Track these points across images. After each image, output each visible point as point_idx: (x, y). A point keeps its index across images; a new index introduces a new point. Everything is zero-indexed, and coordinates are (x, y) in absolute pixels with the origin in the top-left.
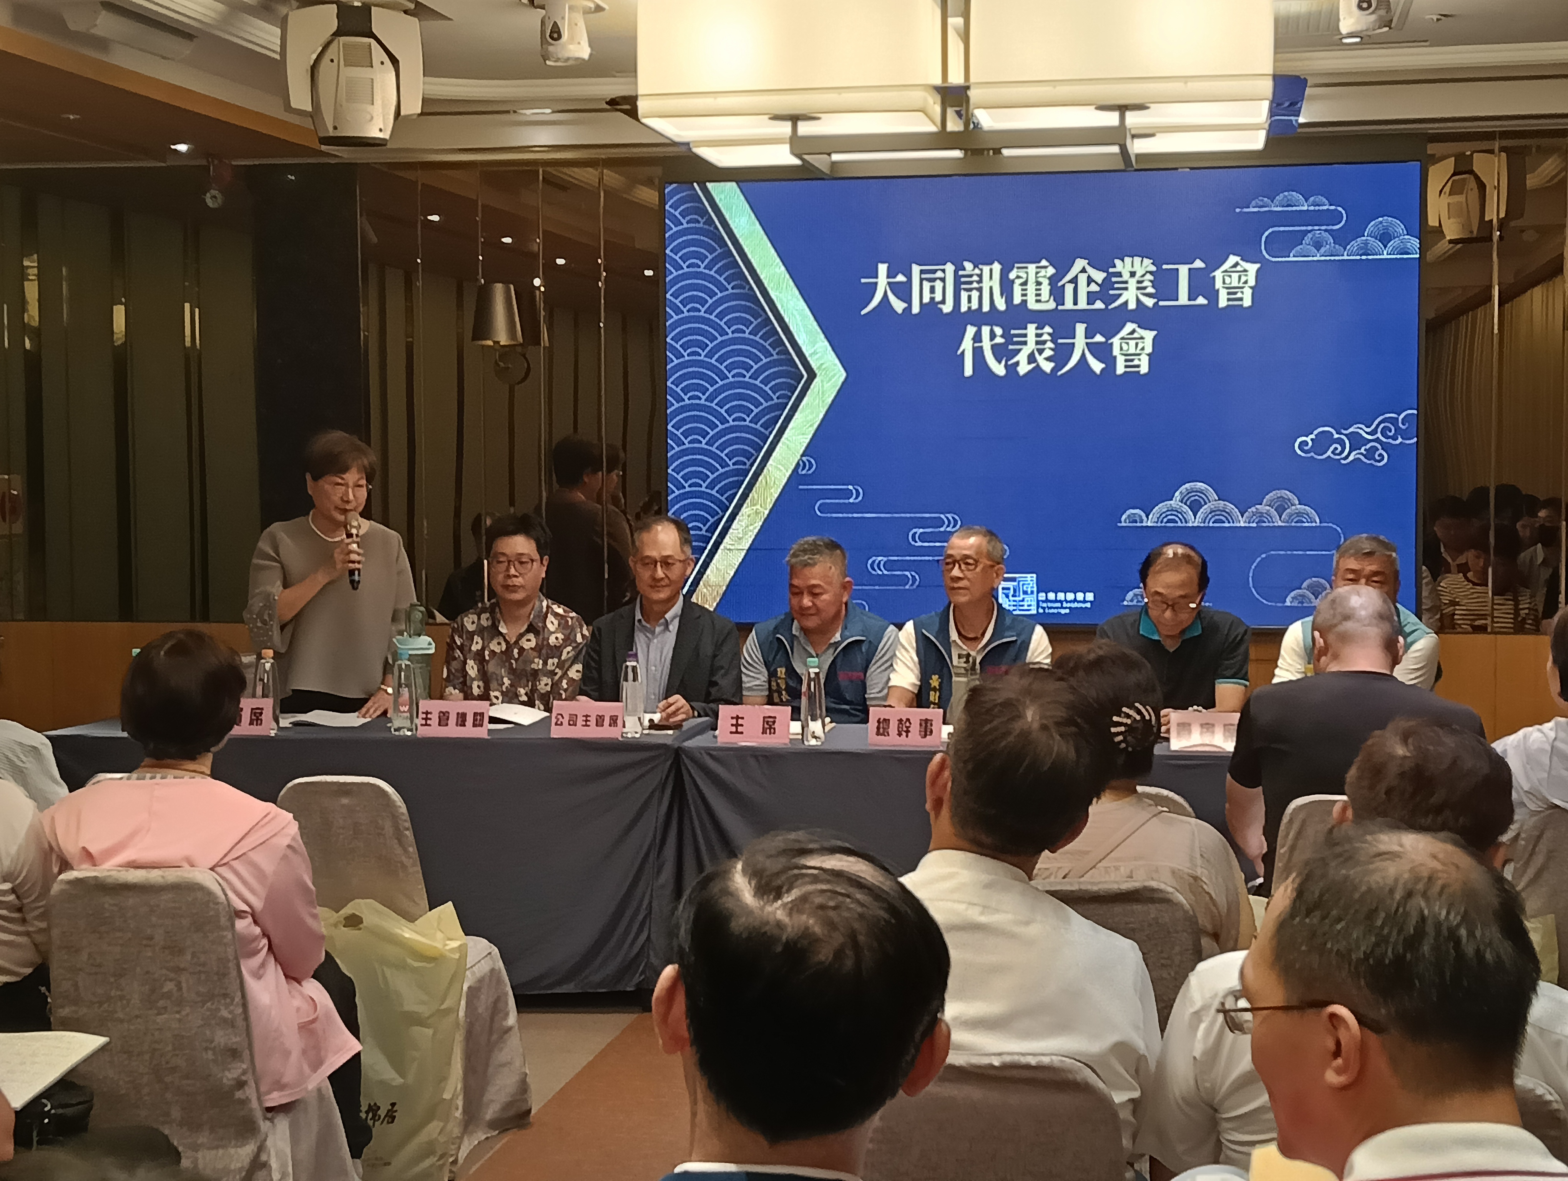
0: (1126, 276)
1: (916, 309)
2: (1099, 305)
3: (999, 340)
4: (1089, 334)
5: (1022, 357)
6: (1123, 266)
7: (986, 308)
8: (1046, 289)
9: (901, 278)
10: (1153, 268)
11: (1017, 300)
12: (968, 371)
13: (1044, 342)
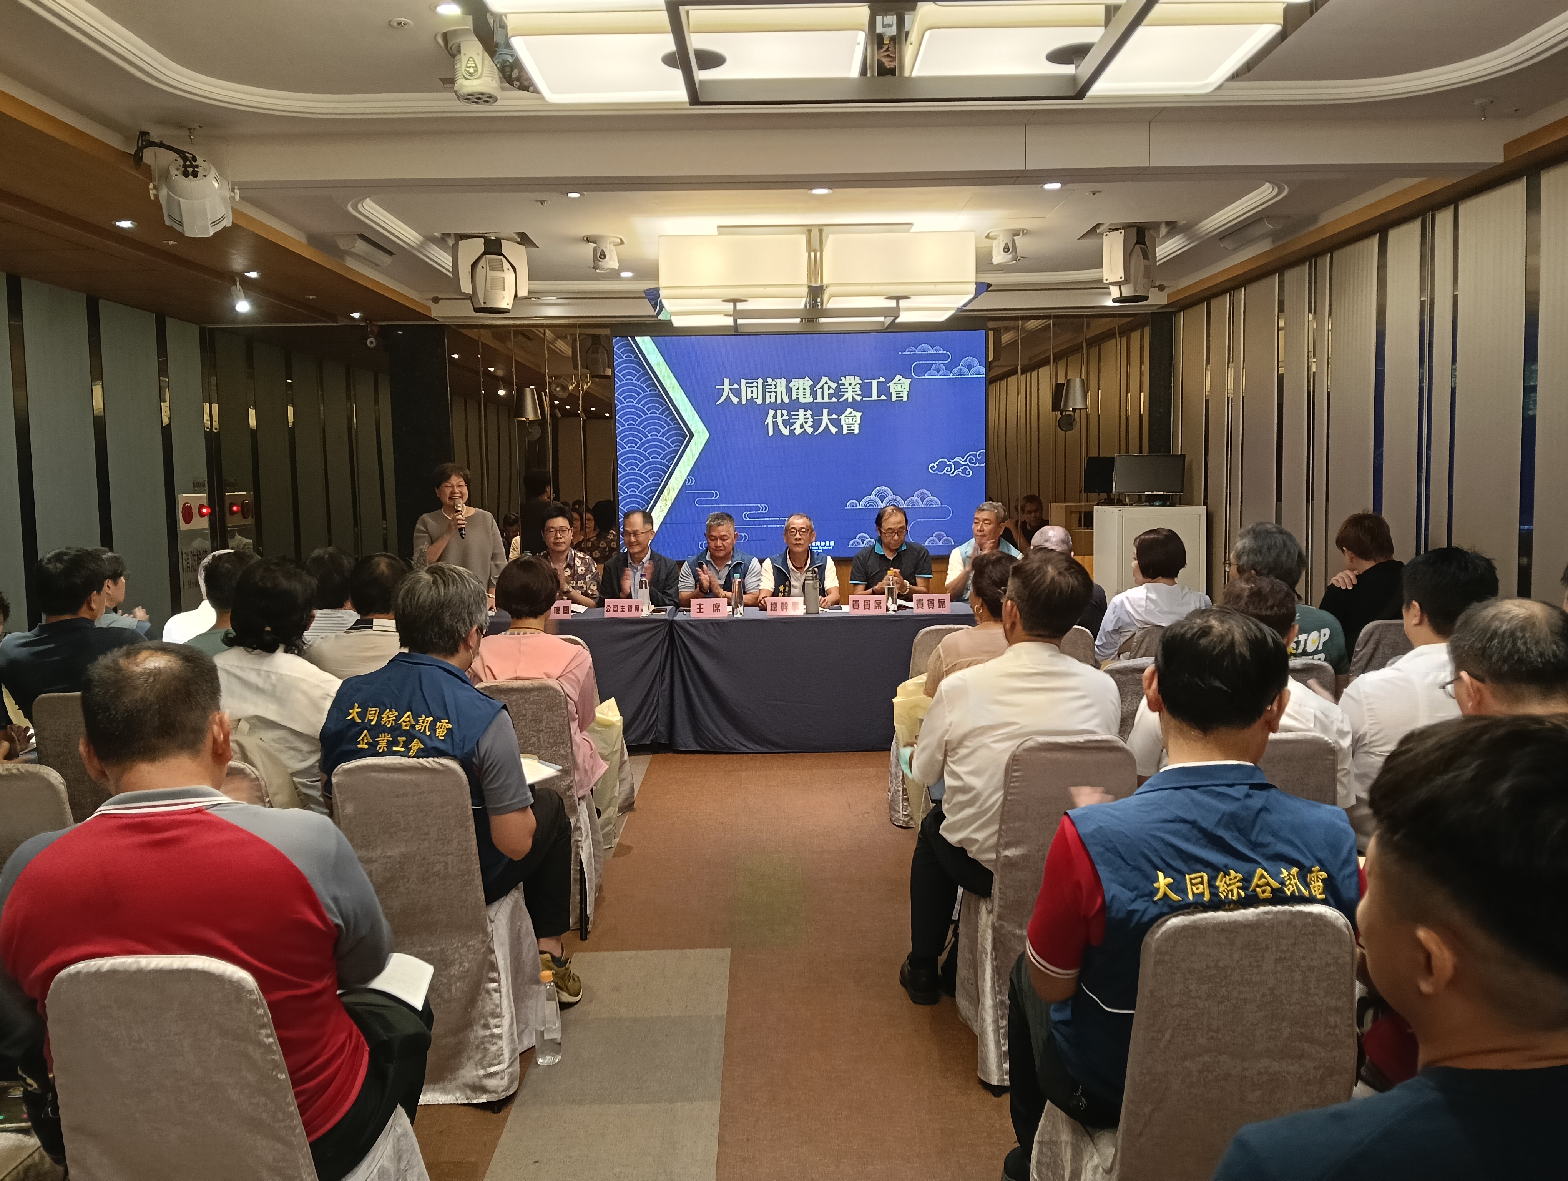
0: (847, 385)
1: (744, 402)
2: (834, 400)
3: (786, 417)
4: (829, 414)
5: (797, 426)
6: (845, 381)
7: (779, 401)
8: (808, 391)
9: (736, 386)
10: (860, 382)
11: (794, 398)
12: (771, 433)
13: (808, 418)
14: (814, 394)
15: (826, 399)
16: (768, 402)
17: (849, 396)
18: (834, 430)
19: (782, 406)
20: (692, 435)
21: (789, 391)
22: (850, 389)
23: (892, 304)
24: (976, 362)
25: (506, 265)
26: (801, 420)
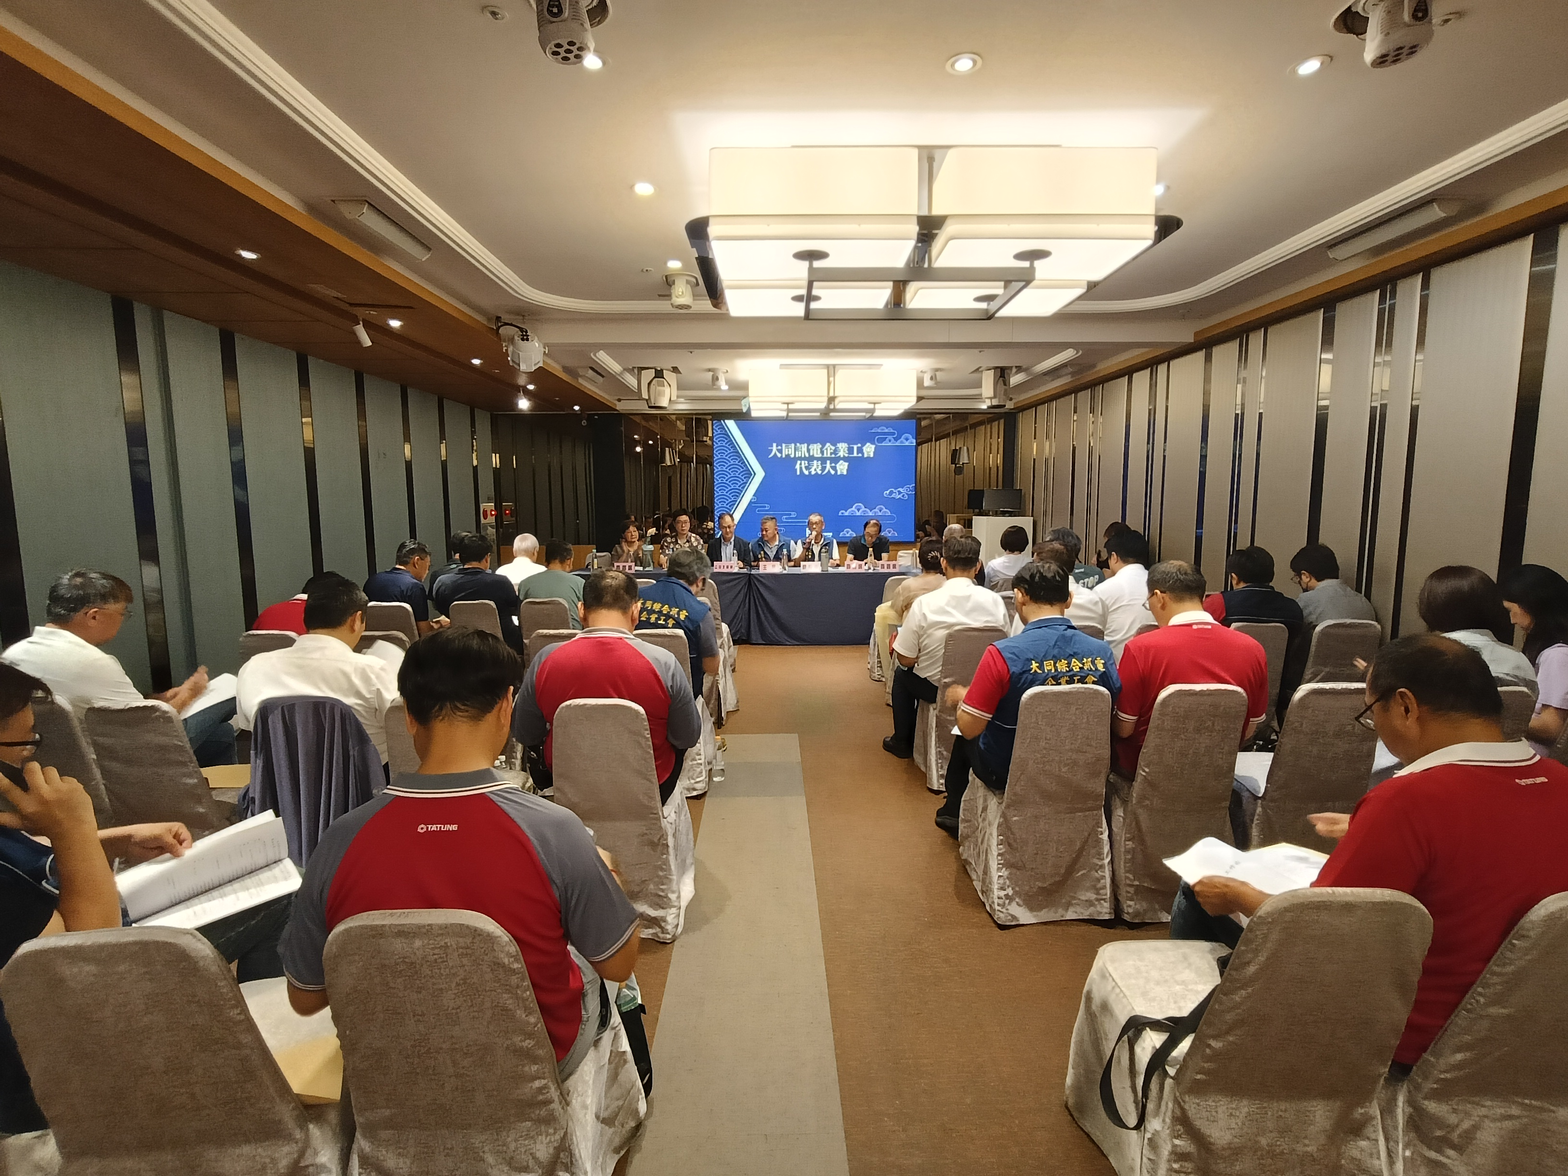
0: (840, 448)
1: (784, 456)
2: (833, 456)
3: (807, 465)
4: (831, 463)
6: (840, 445)
7: (803, 456)
8: (819, 451)
9: (779, 448)
10: (848, 446)
11: (811, 454)
12: (798, 473)
14: (822, 452)
15: (829, 455)
16: (797, 456)
17: (841, 454)
18: (833, 472)
19: (805, 459)
20: (755, 474)
21: (808, 450)
22: (842, 450)
23: (871, 406)
24: (911, 437)
25: (666, 383)
26: (815, 467)
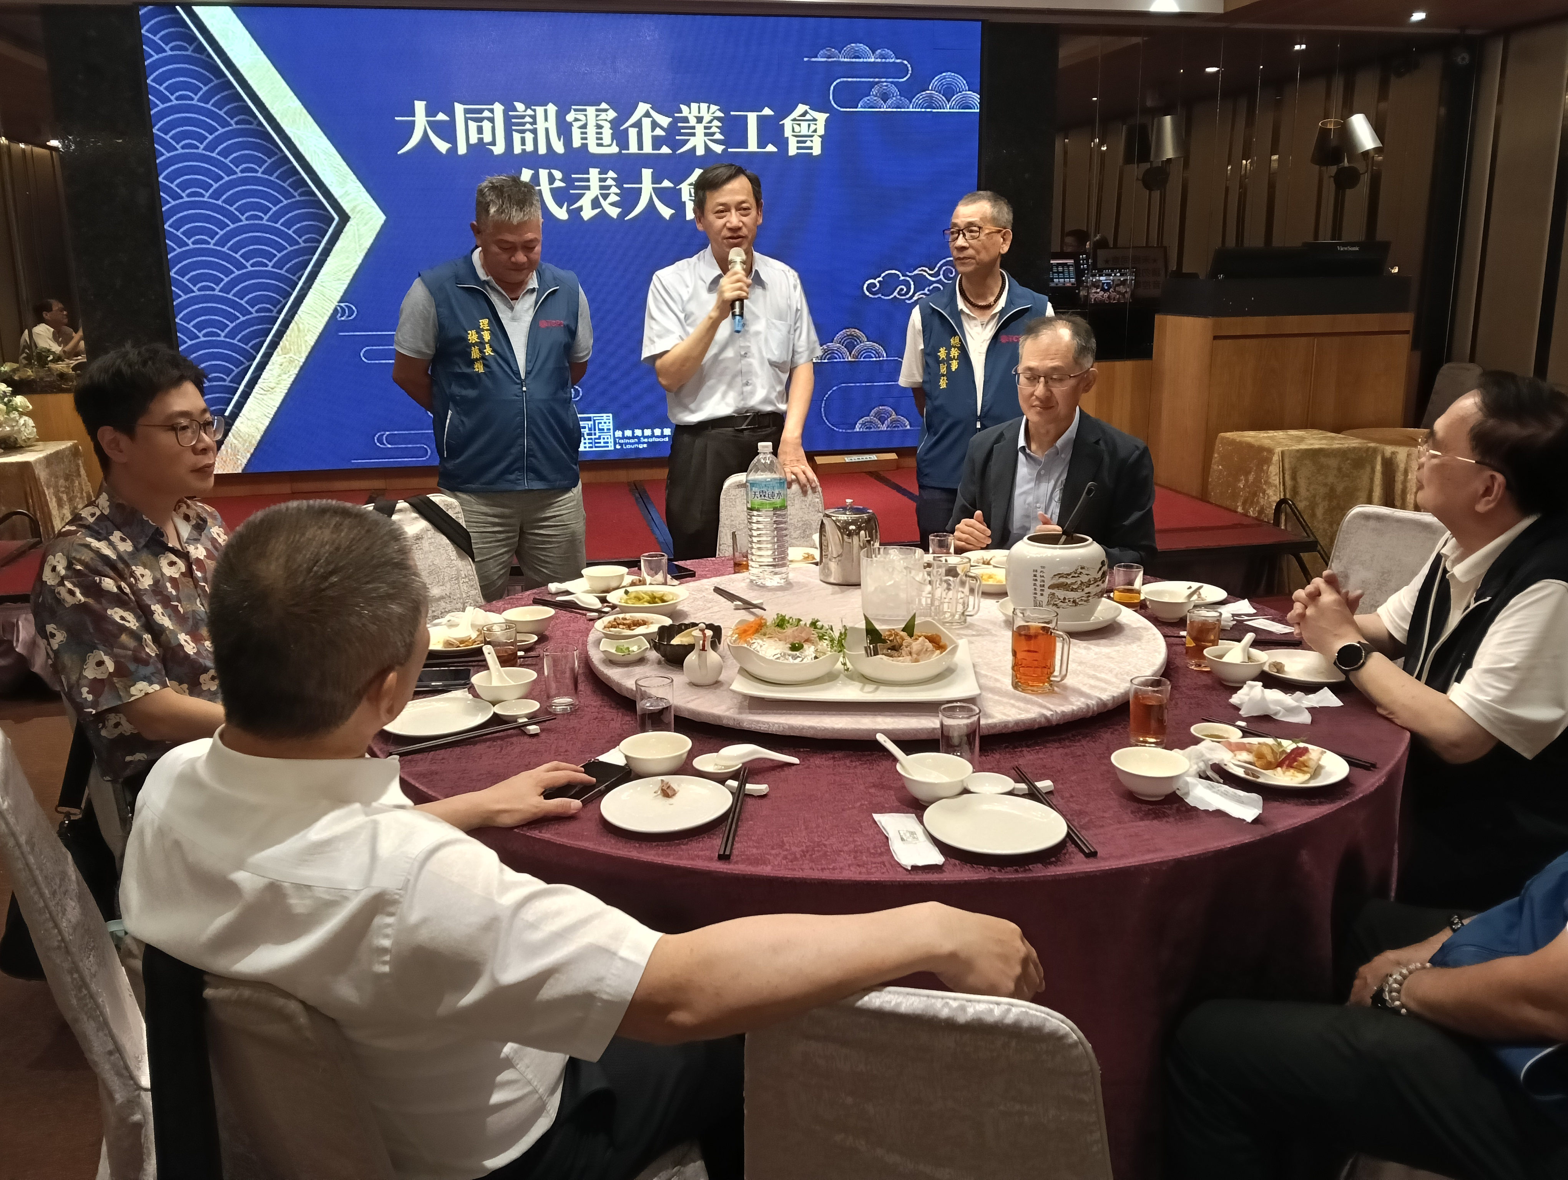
14: (621, 138)
15: (648, 148)
16: (517, 149)
17: (698, 143)
18: (666, 212)
19: (550, 160)
20: (345, 218)
21: (564, 130)
22: (700, 129)
24: (962, 82)
26: (594, 191)
